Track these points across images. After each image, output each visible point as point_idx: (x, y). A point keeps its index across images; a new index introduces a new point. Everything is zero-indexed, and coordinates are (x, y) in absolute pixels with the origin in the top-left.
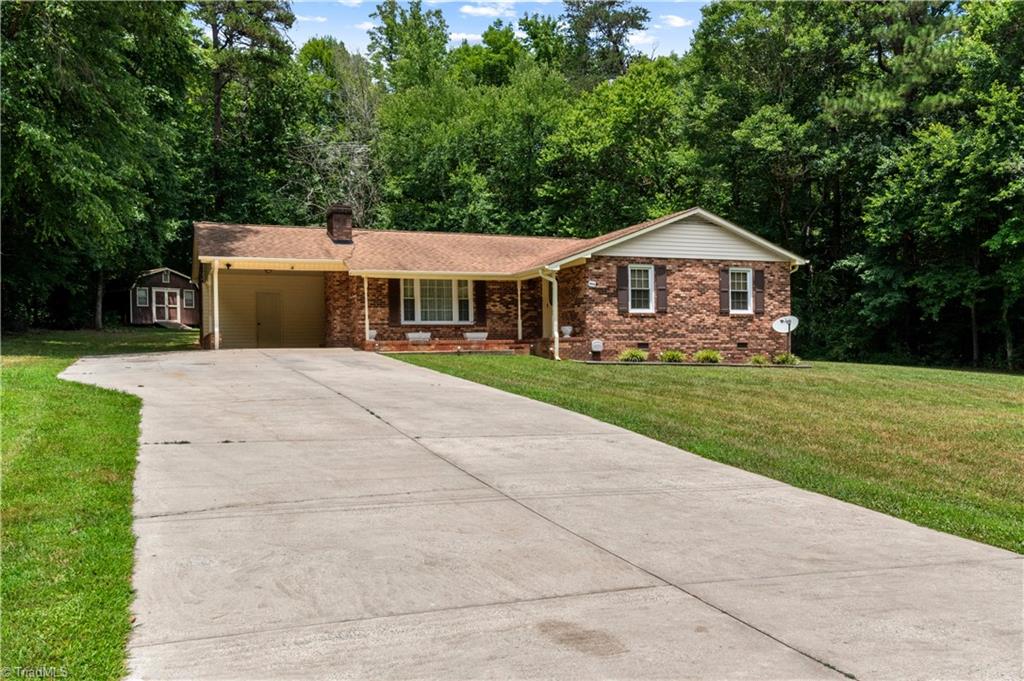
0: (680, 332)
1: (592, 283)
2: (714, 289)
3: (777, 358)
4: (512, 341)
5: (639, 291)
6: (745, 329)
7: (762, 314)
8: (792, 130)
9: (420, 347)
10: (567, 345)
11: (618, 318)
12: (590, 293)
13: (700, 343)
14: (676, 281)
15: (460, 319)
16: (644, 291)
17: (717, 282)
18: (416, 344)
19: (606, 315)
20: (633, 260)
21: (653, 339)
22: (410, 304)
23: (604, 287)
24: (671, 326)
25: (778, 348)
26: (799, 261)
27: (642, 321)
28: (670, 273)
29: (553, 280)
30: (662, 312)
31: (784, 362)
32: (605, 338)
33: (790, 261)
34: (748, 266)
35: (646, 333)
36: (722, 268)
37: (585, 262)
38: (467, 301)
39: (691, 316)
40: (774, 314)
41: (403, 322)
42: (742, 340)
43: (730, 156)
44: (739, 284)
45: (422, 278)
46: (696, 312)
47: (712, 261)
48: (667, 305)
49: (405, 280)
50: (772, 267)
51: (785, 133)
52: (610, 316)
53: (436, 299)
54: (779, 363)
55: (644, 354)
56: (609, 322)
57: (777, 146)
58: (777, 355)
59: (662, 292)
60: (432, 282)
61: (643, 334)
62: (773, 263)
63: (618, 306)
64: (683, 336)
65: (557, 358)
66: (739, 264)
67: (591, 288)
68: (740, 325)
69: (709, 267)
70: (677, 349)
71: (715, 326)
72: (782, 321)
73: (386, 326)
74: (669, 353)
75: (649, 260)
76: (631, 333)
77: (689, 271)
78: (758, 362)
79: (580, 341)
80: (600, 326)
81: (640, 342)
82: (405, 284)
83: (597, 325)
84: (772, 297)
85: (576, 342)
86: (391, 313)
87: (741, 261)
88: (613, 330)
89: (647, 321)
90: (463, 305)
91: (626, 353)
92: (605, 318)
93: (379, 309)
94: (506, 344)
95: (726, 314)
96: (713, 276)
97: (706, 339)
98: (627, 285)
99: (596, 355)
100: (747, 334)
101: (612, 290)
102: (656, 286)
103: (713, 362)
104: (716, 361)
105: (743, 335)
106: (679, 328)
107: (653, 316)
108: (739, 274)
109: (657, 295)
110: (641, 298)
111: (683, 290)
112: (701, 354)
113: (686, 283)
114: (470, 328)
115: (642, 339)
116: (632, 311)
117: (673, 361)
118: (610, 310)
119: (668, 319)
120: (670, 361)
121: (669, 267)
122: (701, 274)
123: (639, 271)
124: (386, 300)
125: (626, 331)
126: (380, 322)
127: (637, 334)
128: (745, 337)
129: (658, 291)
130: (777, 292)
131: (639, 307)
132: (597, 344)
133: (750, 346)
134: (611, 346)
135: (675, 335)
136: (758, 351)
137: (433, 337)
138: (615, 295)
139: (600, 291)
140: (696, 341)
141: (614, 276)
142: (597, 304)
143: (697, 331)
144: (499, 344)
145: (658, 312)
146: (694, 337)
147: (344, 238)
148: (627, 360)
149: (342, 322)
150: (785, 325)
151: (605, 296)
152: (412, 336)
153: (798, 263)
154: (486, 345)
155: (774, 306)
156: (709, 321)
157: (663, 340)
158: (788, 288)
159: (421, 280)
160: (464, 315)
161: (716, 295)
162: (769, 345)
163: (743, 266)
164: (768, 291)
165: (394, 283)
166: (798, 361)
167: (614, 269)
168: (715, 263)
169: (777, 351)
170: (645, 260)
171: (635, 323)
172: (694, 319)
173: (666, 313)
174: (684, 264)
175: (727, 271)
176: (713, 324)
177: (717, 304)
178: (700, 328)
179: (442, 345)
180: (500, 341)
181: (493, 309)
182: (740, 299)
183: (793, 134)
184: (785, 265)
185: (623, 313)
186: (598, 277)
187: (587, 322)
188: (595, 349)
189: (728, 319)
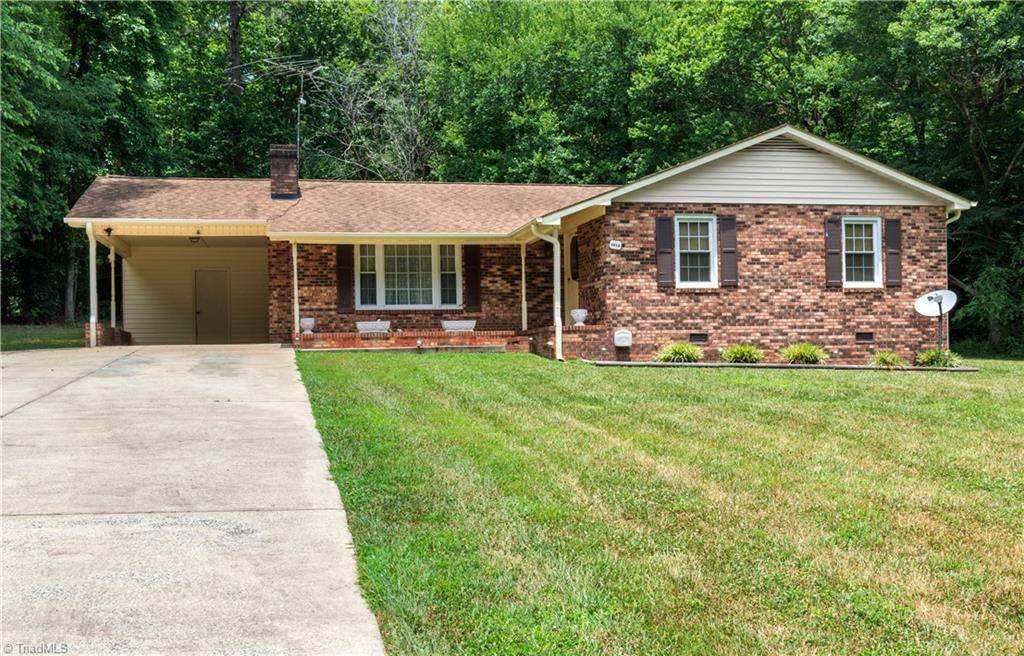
0: (759, 317)
1: (615, 244)
2: (816, 251)
3: (923, 357)
4: (512, 333)
5: (693, 256)
6: (869, 311)
7: (898, 286)
8: (977, 16)
9: (374, 342)
10: (576, 338)
11: (657, 297)
12: (612, 259)
13: (793, 334)
14: (753, 241)
15: (444, 301)
16: (702, 254)
17: (821, 240)
18: (367, 338)
19: (638, 291)
20: (682, 209)
21: (715, 328)
22: (369, 281)
23: (635, 249)
24: (744, 308)
25: (925, 341)
26: (960, 204)
27: (697, 301)
28: (743, 226)
29: (554, 241)
30: (729, 286)
31: (932, 361)
32: (637, 325)
33: (945, 205)
34: (873, 214)
35: (704, 318)
36: (831, 219)
37: (604, 213)
38: (454, 275)
39: (778, 291)
40: (917, 287)
41: (359, 306)
42: (864, 328)
43: (889, 64)
44: (859, 242)
45: (388, 243)
46: (787, 285)
47: (812, 208)
48: (736, 276)
49: (362, 247)
50: (915, 215)
51: (969, 22)
52: (645, 293)
53: (408, 273)
54: (924, 363)
55: (698, 351)
56: (643, 303)
57: (955, 41)
58: (922, 351)
59: (730, 256)
60: (402, 248)
61: (699, 321)
62: (917, 208)
63: (657, 277)
64: (765, 322)
65: (559, 355)
66: (858, 210)
67: (613, 252)
68: (860, 304)
69: (807, 217)
70: (753, 343)
71: (818, 307)
72: (930, 299)
73: (333, 313)
74: (737, 348)
75: (709, 208)
76: (678, 320)
77: (775, 223)
78: (885, 362)
79: (596, 332)
80: (629, 309)
81: (694, 332)
82: (363, 252)
83: (623, 306)
84: (914, 260)
85: (590, 332)
86: (340, 294)
87: (861, 207)
88: (649, 315)
89: (705, 300)
90: (448, 281)
91: (668, 348)
92: (637, 296)
93: (323, 288)
94: (503, 336)
95: (838, 287)
96: (813, 230)
97: (804, 327)
98: (672, 246)
99: (622, 352)
100: (872, 318)
101: (647, 254)
102: (720, 247)
103: (812, 361)
104: (815, 361)
105: (864, 321)
106: (757, 311)
107: (715, 293)
108: (859, 226)
109: (722, 260)
110: (696, 265)
111: (763, 252)
112: (795, 349)
113: (769, 242)
114: (455, 315)
115: (696, 327)
116: (680, 285)
117: (742, 360)
118: (645, 285)
119: (739, 297)
120: (737, 360)
121: (740, 217)
122: (794, 227)
123: (694, 225)
124: (334, 277)
125: (671, 315)
126: (325, 307)
127: (689, 321)
128: (868, 323)
129: (723, 253)
130: (923, 252)
131: (694, 278)
132: (623, 337)
133: (878, 337)
134: (645, 338)
135: (750, 321)
136: (892, 345)
137: (394, 327)
138: (654, 261)
139: (629, 256)
140: (786, 329)
141: (652, 232)
142: (624, 275)
143: (788, 315)
144: (493, 337)
145: (723, 287)
146: (784, 324)
147: (286, 191)
148: (668, 360)
149: (280, 307)
150: (936, 303)
151: (638, 263)
152: (363, 326)
153: (956, 207)
154: (473, 338)
155: (918, 274)
156: (808, 299)
157: (731, 329)
158: (944, 247)
159: (386, 246)
160: (448, 296)
161: (819, 259)
162: (911, 336)
163: (865, 214)
164: (907, 251)
165: (344, 252)
166: (957, 361)
167: (652, 223)
168: (818, 210)
169: (924, 346)
170: (701, 208)
171: (685, 304)
172: (784, 297)
173: (736, 287)
174: (766, 213)
175: (837, 223)
176: (816, 304)
177: (821, 272)
178: (793, 310)
179: (406, 338)
180: (493, 333)
181: (492, 287)
182: (861, 265)
183: (980, 22)
184: (937, 211)
185: (666, 288)
186: (625, 234)
187: (608, 302)
188: (619, 343)
189: (840, 295)
